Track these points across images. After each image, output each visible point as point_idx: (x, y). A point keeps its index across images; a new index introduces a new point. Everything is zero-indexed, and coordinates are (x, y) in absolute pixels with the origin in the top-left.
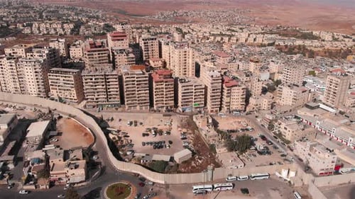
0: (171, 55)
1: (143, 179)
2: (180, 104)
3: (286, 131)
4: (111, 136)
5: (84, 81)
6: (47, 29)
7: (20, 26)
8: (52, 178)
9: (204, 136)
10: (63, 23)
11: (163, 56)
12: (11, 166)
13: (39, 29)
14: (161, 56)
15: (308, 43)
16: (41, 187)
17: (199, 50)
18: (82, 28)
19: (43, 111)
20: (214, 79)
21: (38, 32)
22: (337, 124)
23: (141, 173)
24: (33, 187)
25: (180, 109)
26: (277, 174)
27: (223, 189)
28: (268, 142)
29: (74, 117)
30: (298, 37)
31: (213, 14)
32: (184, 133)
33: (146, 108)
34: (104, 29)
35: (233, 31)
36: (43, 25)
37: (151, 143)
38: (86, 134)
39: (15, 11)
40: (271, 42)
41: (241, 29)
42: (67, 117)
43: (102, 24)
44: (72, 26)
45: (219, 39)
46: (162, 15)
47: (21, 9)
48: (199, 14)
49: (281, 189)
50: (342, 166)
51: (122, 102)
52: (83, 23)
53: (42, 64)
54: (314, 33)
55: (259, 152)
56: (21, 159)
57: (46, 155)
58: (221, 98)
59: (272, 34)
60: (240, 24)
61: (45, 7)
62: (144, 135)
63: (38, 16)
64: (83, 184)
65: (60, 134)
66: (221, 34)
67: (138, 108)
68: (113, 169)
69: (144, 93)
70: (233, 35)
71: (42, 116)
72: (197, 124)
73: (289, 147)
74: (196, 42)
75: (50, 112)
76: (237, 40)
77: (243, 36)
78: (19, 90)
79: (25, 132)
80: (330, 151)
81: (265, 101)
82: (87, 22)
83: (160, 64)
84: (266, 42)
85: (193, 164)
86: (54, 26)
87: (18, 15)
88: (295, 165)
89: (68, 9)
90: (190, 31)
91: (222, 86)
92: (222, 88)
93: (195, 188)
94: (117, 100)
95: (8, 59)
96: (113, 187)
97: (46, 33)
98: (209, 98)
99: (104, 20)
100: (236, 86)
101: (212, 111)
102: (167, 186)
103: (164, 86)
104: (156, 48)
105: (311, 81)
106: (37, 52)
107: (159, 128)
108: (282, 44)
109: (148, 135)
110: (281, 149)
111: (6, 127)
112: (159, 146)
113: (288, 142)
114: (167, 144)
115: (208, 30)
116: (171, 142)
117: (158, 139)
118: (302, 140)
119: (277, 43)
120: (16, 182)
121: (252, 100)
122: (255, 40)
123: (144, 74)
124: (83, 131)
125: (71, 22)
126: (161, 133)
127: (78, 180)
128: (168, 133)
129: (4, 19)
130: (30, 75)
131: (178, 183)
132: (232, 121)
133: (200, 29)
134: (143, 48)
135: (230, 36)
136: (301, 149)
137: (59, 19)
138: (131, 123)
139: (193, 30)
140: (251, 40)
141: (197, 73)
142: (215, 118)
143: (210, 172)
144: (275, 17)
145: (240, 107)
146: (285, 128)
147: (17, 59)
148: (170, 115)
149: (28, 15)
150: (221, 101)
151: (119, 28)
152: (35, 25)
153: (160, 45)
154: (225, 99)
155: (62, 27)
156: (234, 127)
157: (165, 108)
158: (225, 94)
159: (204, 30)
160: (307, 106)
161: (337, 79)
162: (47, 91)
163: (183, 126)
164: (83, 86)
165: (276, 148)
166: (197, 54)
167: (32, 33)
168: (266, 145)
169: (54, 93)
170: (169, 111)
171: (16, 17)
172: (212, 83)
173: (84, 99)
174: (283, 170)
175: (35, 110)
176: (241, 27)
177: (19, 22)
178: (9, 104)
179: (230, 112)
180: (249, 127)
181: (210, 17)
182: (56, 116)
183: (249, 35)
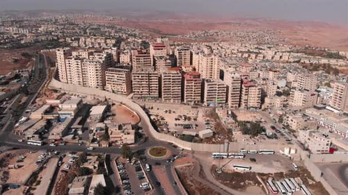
0: (200, 62)
1: (176, 147)
2: (205, 100)
3: (292, 123)
4: (152, 117)
5: (133, 78)
6: (92, 43)
7: (69, 40)
8: (111, 140)
9: (224, 123)
10: (106, 39)
11: (193, 63)
12: (80, 132)
13: (85, 43)
14: (191, 63)
15: (333, 62)
16: (103, 146)
17: (225, 61)
18: (123, 43)
19: (100, 99)
20: (235, 80)
21: (84, 45)
22: (338, 121)
23: (173, 142)
24: (97, 145)
25: (205, 104)
26: (281, 152)
27: (236, 157)
28: (277, 131)
29: (124, 104)
30: (324, 56)
31: (243, 34)
32: (208, 120)
33: (178, 101)
34: (141, 45)
35: (261, 49)
36: (88, 40)
37: (182, 125)
38: (133, 116)
39: (62, 27)
40: (297, 60)
41: (269, 48)
42: (119, 104)
43: (140, 41)
44: (114, 41)
45: (246, 55)
46: (193, 34)
47: (67, 26)
48: (230, 34)
49: (282, 161)
50: (336, 150)
51: (160, 96)
52: (123, 40)
53: (102, 65)
54: (340, 53)
55: (268, 137)
56: (87, 129)
57: (106, 126)
58: (240, 96)
59: (298, 52)
60: (268, 43)
61: (88, 25)
62: (176, 119)
63: (83, 33)
64: (133, 146)
65: (114, 115)
66: (249, 52)
67: (172, 101)
68: (154, 139)
69: (178, 89)
70: (260, 53)
71: (99, 103)
72: (219, 114)
73: (294, 135)
74: (223, 56)
75: (106, 100)
76: (264, 57)
77: (269, 54)
78: (82, 83)
79: (88, 112)
80: (326, 137)
81: (278, 101)
82: (127, 38)
83: (190, 69)
84: (292, 60)
85: (213, 140)
86: (99, 41)
87: (65, 31)
88: (296, 146)
89: (108, 27)
90: (219, 48)
91: (241, 86)
92: (241, 88)
93: (214, 154)
94: (156, 94)
95: (75, 59)
96: (154, 149)
97: (91, 46)
98: (230, 95)
99: (141, 38)
100: (253, 86)
101: (232, 107)
102: (193, 152)
103: (193, 84)
104: (188, 57)
105: (325, 90)
106: (98, 55)
107: (188, 116)
108: (307, 62)
109: (179, 120)
110: (287, 136)
111: (76, 106)
112: (187, 127)
113: (294, 131)
114: (194, 126)
115: (236, 48)
116: (197, 125)
117: (187, 122)
118: (305, 129)
119: (302, 61)
120: (84, 142)
121: (267, 100)
122: (281, 57)
123: (178, 74)
124: (131, 114)
125: (113, 38)
126: (189, 119)
127: (129, 142)
128: (195, 119)
129: (53, 34)
130: (92, 72)
131: (201, 150)
132: (248, 115)
133: (228, 46)
134: (177, 56)
135: (257, 54)
136: (303, 136)
137: (102, 35)
138: (166, 112)
139: (222, 48)
140: (277, 58)
141: (222, 77)
142: (235, 112)
143: (226, 144)
144: (305, 38)
145: (256, 105)
146: (292, 120)
147: (82, 60)
148: (197, 108)
149: (74, 31)
150: (240, 99)
151: (159, 40)
152: (82, 39)
153: (191, 54)
154: (244, 97)
155: (105, 42)
156: (250, 120)
157: (193, 102)
158: (243, 93)
159: (233, 47)
160: (315, 107)
161: (342, 86)
162: (104, 85)
163: (207, 116)
164: (132, 81)
165: (282, 135)
166: (222, 63)
167: (79, 46)
168: (275, 132)
169: (108, 86)
170: (196, 104)
171: (63, 32)
172: (233, 83)
173: (132, 92)
174: (285, 149)
175: (95, 98)
176: (269, 46)
177: (67, 36)
178: (74, 93)
179: (248, 108)
180: (263, 120)
181: (240, 37)
182: (111, 103)
183: (275, 54)
